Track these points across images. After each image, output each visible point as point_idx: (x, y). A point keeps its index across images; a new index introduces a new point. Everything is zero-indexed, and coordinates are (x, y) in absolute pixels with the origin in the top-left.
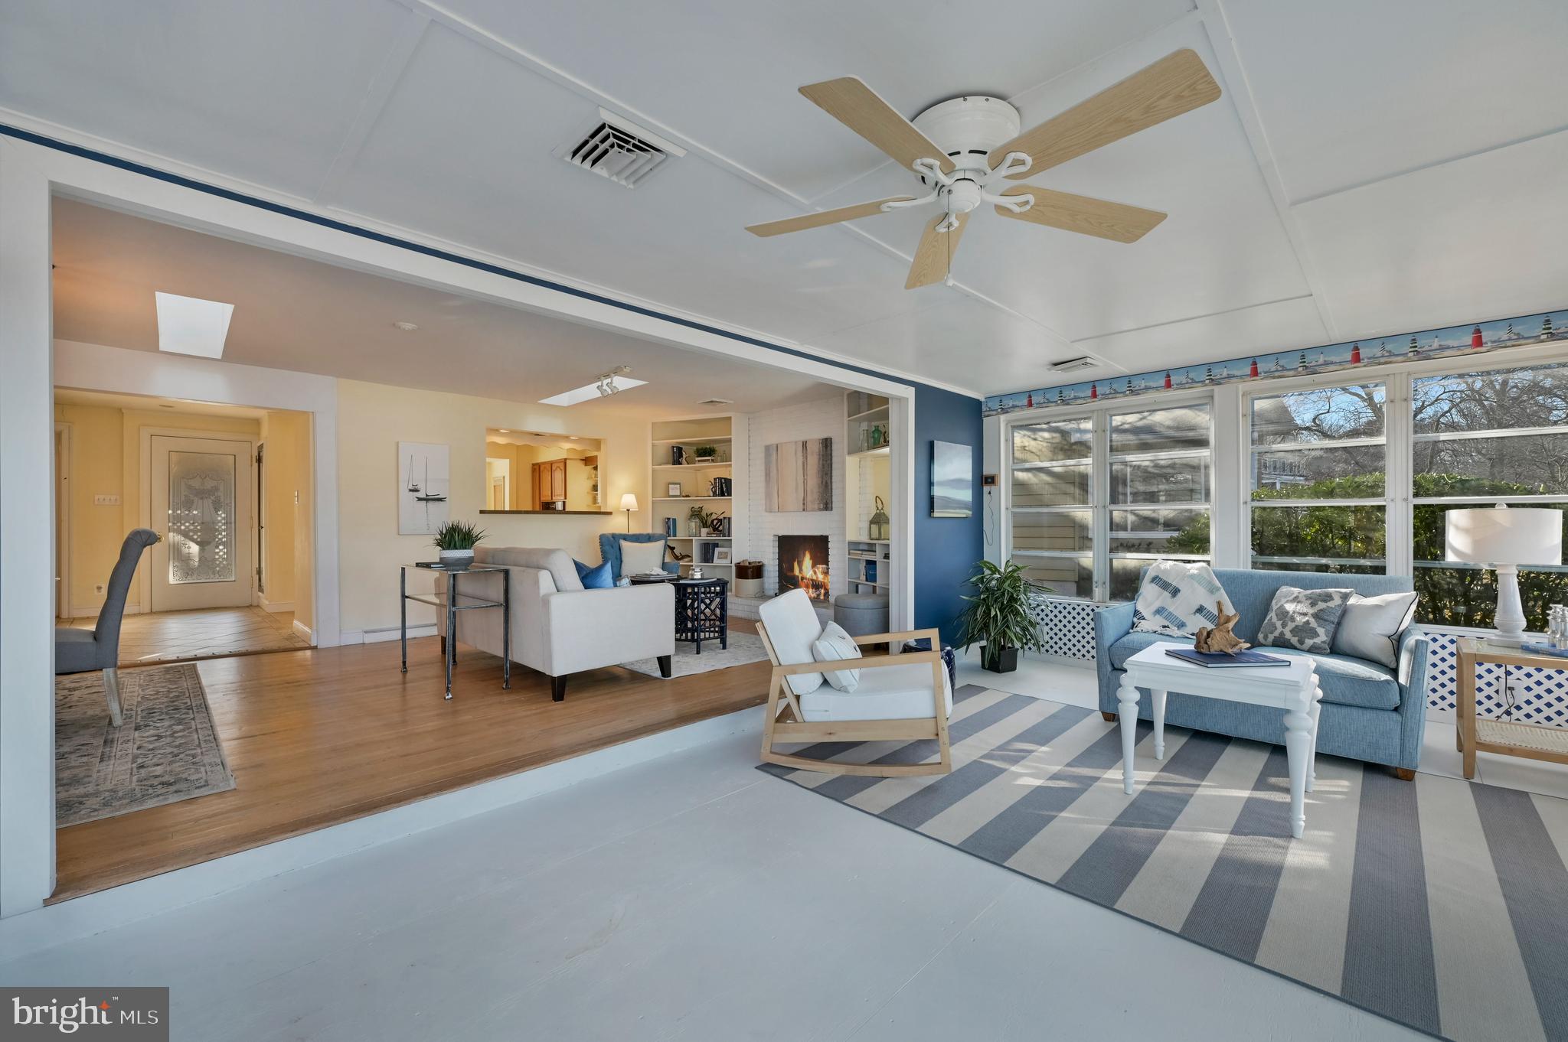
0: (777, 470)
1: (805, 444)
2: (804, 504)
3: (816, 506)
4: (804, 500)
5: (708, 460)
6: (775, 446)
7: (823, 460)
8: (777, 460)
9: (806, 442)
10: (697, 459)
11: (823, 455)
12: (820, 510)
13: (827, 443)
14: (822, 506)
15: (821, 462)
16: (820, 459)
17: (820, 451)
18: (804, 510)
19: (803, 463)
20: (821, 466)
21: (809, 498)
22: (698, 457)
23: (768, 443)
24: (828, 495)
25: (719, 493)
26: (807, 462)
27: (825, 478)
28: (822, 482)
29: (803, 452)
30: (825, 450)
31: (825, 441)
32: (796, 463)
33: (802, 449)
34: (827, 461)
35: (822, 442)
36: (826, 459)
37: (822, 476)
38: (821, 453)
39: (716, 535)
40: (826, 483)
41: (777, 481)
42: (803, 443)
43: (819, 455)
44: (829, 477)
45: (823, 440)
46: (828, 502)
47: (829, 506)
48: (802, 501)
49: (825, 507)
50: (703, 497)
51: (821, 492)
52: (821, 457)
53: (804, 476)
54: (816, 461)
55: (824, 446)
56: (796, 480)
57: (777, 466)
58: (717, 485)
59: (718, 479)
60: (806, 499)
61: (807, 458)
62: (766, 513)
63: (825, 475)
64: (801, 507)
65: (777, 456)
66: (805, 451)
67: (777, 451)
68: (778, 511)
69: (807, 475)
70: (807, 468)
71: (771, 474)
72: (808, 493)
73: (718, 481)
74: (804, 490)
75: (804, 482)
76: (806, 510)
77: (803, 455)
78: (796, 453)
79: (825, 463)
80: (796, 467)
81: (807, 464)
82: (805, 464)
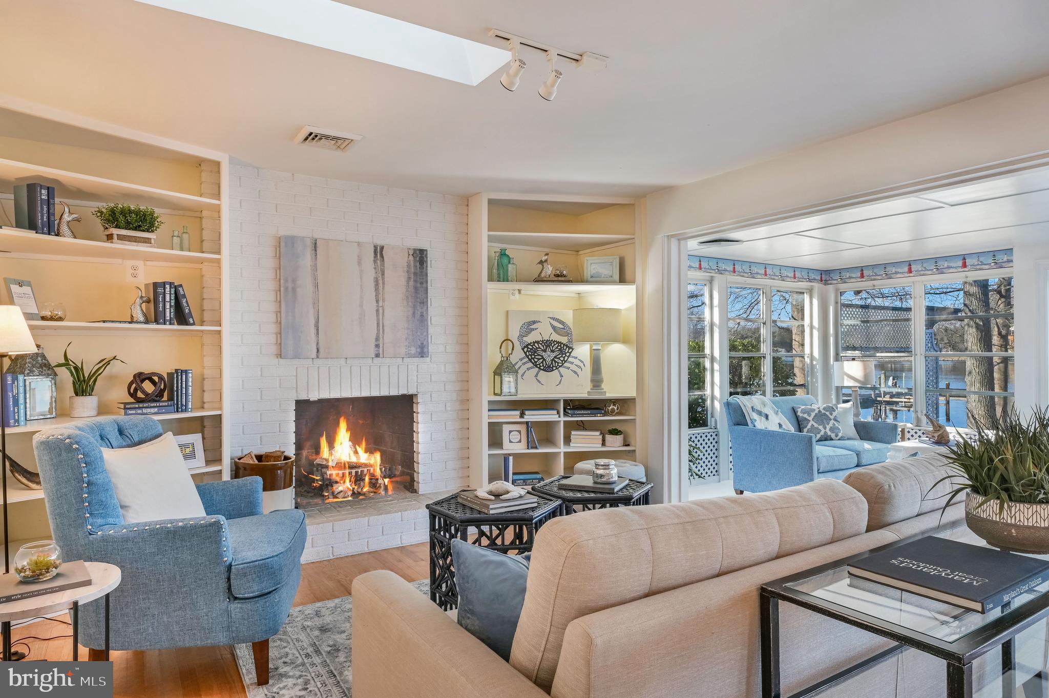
0: (316, 286)
1: (379, 252)
2: (377, 346)
3: (403, 351)
4: (377, 339)
5: (147, 241)
6: (309, 243)
7: (415, 281)
8: (315, 268)
9: (382, 248)
10: (115, 231)
11: (415, 274)
12: (410, 355)
13: (420, 256)
14: (413, 350)
15: (412, 283)
16: (409, 278)
17: (409, 266)
18: (377, 356)
19: (376, 281)
20: (411, 289)
21: (388, 337)
23: (282, 233)
24: (425, 334)
25: (168, 318)
26: (383, 279)
27: (418, 308)
28: (414, 313)
29: (375, 262)
30: (416, 266)
31: (418, 252)
32: (361, 278)
33: (375, 257)
34: (422, 283)
35: (411, 252)
36: (421, 280)
37: (414, 305)
38: (413, 270)
39: (156, 410)
40: (422, 316)
41: (314, 303)
42: (375, 247)
43: (408, 272)
44: (425, 308)
45: (415, 250)
46: (422, 344)
47: (422, 352)
48: (374, 340)
49: (416, 351)
50: (120, 322)
51: (408, 329)
52: (412, 276)
53: (377, 302)
54: (403, 281)
55: (415, 260)
56: (361, 306)
57: (315, 278)
58: (168, 299)
59: (168, 286)
60: (381, 339)
61: (383, 275)
62: (277, 360)
63: (419, 304)
64: (372, 351)
65: (316, 258)
66: (379, 262)
67: (316, 251)
68: (318, 357)
69: (384, 301)
70: (383, 288)
71: (298, 290)
72: (385, 328)
73: (168, 290)
74: (378, 324)
75: (377, 311)
76: (381, 356)
77: (375, 268)
78: (359, 263)
79: (419, 285)
80: (361, 286)
81: (383, 283)
82: (380, 282)
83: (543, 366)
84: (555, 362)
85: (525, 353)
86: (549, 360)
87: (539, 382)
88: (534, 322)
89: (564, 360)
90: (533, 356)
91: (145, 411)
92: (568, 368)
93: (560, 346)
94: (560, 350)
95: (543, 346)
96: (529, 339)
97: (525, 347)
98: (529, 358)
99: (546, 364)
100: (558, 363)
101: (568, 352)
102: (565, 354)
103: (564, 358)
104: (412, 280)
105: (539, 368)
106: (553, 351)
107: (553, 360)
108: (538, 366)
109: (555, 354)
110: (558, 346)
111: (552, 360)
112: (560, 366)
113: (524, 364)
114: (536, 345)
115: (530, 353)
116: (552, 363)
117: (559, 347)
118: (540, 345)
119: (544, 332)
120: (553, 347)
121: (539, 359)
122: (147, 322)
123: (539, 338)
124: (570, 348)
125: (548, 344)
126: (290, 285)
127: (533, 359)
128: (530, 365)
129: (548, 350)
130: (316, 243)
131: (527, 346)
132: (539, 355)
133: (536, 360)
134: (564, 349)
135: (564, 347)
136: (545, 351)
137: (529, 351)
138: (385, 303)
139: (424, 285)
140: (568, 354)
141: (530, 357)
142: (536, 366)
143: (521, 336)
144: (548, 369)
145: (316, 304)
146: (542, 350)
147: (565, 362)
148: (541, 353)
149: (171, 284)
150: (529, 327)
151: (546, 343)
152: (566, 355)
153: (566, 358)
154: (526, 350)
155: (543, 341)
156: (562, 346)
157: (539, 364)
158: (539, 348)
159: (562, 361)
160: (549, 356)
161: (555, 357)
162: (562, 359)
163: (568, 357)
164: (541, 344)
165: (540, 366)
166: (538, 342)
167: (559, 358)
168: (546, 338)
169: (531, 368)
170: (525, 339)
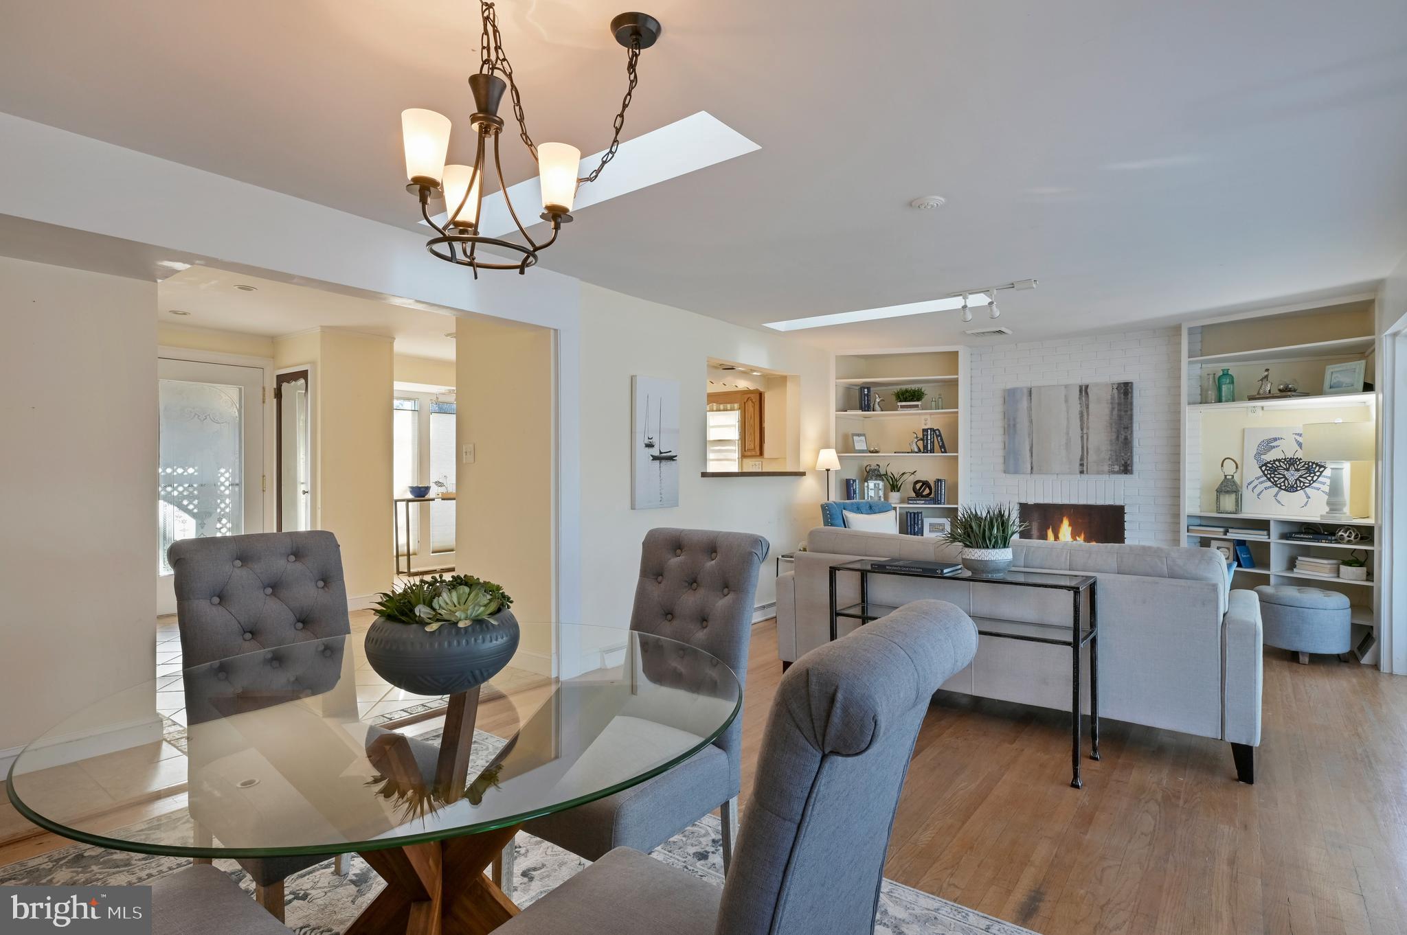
0: (1031, 422)
1: (1084, 390)
2: (1082, 465)
3: (1106, 468)
4: (1082, 459)
5: (917, 406)
6: (1025, 391)
7: (1119, 410)
8: (1030, 409)
9: (1087, 387)
10: (899, 404)
11: (1119, 404)
12: (1113, 472)
13: (1125, 390)
14: (1116, 468)
15: (1115, 412)
16: (1113, 409)
17: (1113, 398)
18: (1082, 472)
19: (1082, 413)
20: (1116, 417)
21: (1092, 457)
22: (900, 401)
23: (1009, 386)
24: (1129, 454)
25: (929, 449)
26: (1088, 412)
27: (1122, 432)
28: (1118, 437)
29: (1080, 398)
30: (1119, 398)
31: (1122, 385)
32: (1068, 413)
33: (1080, 395)
34: (1127, 411)
35: (1115, 387)
36: (1126, 409)
37: (1118, 431)
38: (1117, 401)
39: (923, 502)
40: (1126, 439)
41: (1029, 434)
42: (1081, 387)
43: (1112, 403)
44: (1130, 432)
45: (1119, 384)
46: (1126, 463)
47: (1126, 469)
48: (1079, 460)
49: (1120, 469)
50: (903, 452)
51: (1111, 450)
52: (1116, 406)
53: (1082, 429)
54: (1107, 411)
55: (1119, 392)
56: (1068, 434)
57: (1030, 416)
58: (929, 438)
59: (929, 431)
60: (1085, 460)
61: (1088, 408)
62: (1004, 475)
63: (1122, 429)
64: (1077, 468)
65: (1031, 402)
66: (1084, 398)
67: (1031, 396)
68: (1032, 473)
69: (1088, 428)
70: (1088, 419)
71: (1018, 426)
72: (1089, 451)
73: (929, 432)
74: (1083, 448)
75: (1082, 437)
76: (1085, 472)
77: (1080, 404)
78: (1066, 401)
79: (1123, 413)
80: (1068, 418)
81: (1088, 415)
82: (1085, 414)
83: (1284, 485)
84: (1301, 482)
85: (1263, 472)
86: (1292, 480)
87: (1279, 502)
88: (1275, 439)
89: (1312, 480)
90: (1273, 475)
91: (918, 502)
92: (1319, 489)
93: (1308, 464)
94: (1307, 468)
95: (1286, 465)
96: (1269, 457)
97: (1263, 466)
98: (1267, 477)
99: (1289, 484)
100: (1304, 483)
101: (1318, 471)
102: (1315, 473)
103: (1313, 477)
104: (1116, 409)
105: (1280, 488)
106: (1297, 470)
107: (1298, 479)
108: (1279, 485)
109: (1300, 473)
110: (1305, 464)
111: (1296, 480)
112: (1306, 487)
113: (1262, 483)
114: (1277, 463)
115: (1269, 472)
116: (1296, 483)
117: (1306, 466)
118: (1281, 463)
119: (1288, 449)
120: (1298, 465)
121: (1279, 478)
122: (920, 451)
123: (1281, 456)
124: (1321, 466)
125: (1292, 462)
126: (1012, 423)
127: (1273, 478)
128: (1269, 484)
129: (1292, 468)
130: (1031, 391)
131: (1265, 465)
132: (1279, 474)
133: (1276, 479)
134: (1312, 468)
135: (1312, 465)
136: (1287, 470)
137: (1268, 470)
138: (1090, 430)
139: (1129, 413)
140: (1318, 474)
141: (1269, 476)
142: (1276, 485)
143: (1258, 455)
144: (1292, 489)
145: (1030, 434)
146: (1284, 469)
147: (1314, 482)
148: (1282, 472)
149: (931, 429)
150: (1268, 445)
151: (1290, 461)
152: (1315, 475)
153: (1315, 478)
154: (1264, 468)
155: (1285, 459)
156: (1310, 464)
157: (1280, 484)
158: (1281, 466)
159: (1310, 481)
160: (1292, 476)
161: (1301, 476)
162: (1310, 478)
163: (1319, 476)
164: (1283, 462)
165: (1281, 486)
166: (1279, 461)
167: (1305, 478)
168: (1289, 455)
169: (1270, 487)
170: (1263, 457)
